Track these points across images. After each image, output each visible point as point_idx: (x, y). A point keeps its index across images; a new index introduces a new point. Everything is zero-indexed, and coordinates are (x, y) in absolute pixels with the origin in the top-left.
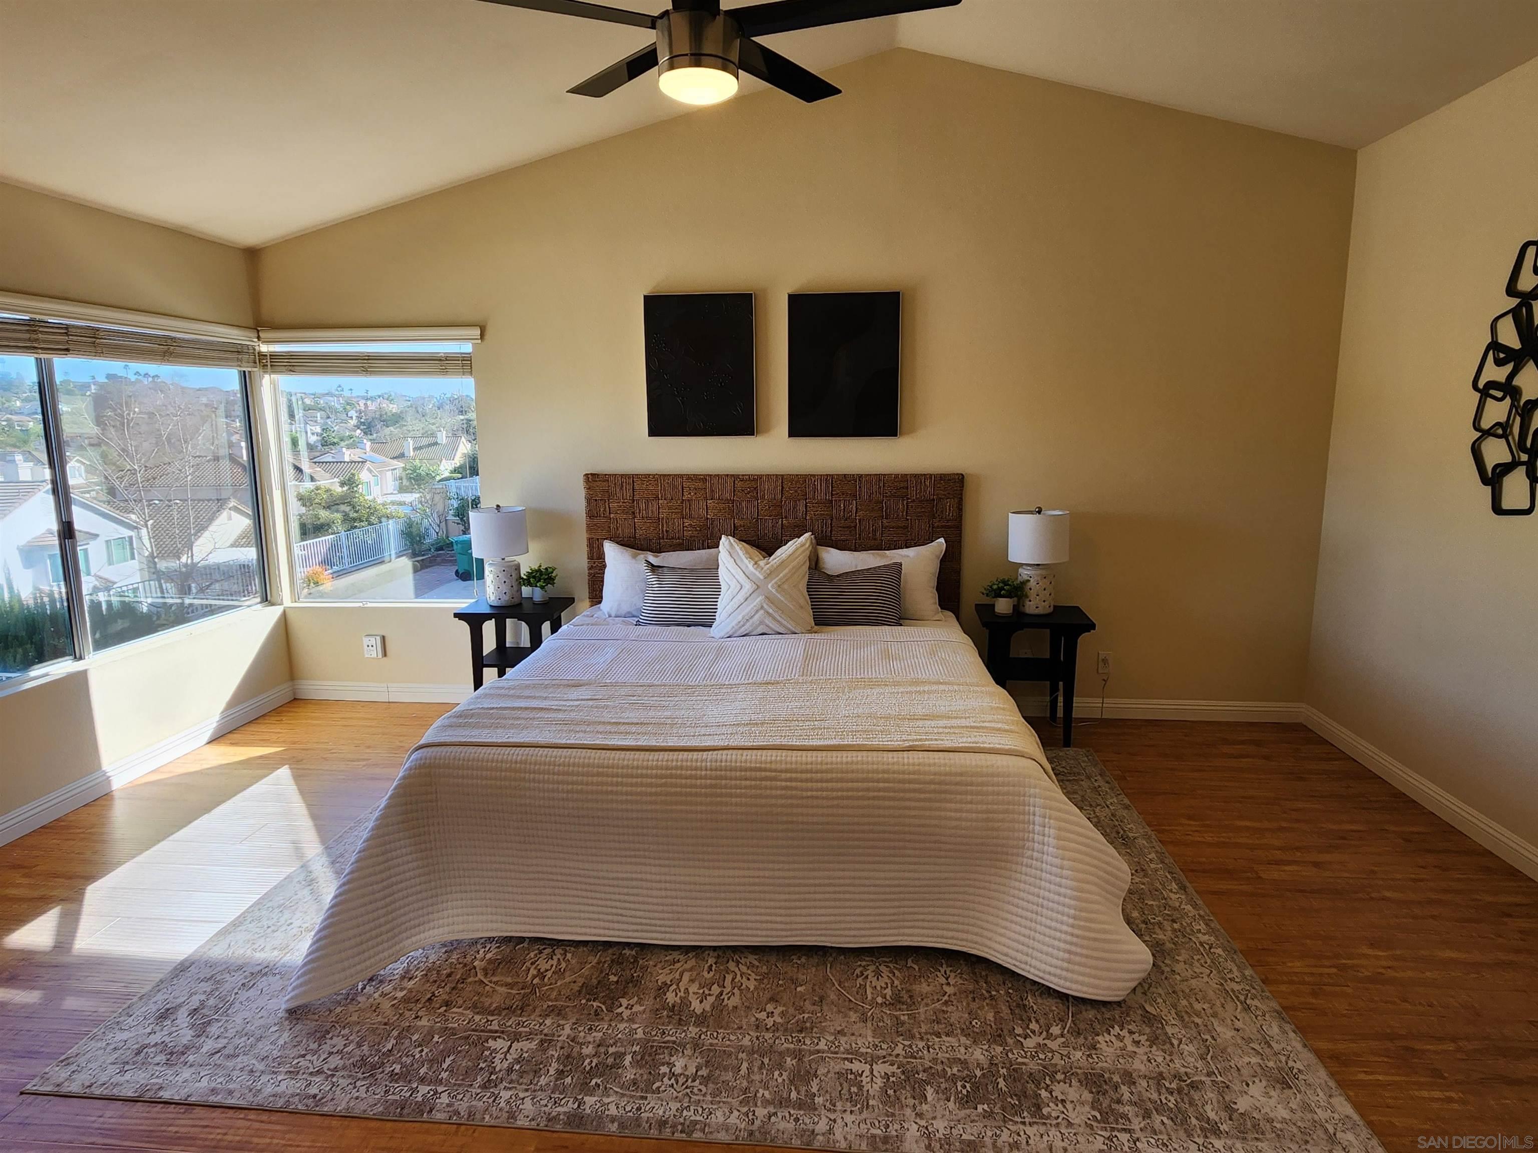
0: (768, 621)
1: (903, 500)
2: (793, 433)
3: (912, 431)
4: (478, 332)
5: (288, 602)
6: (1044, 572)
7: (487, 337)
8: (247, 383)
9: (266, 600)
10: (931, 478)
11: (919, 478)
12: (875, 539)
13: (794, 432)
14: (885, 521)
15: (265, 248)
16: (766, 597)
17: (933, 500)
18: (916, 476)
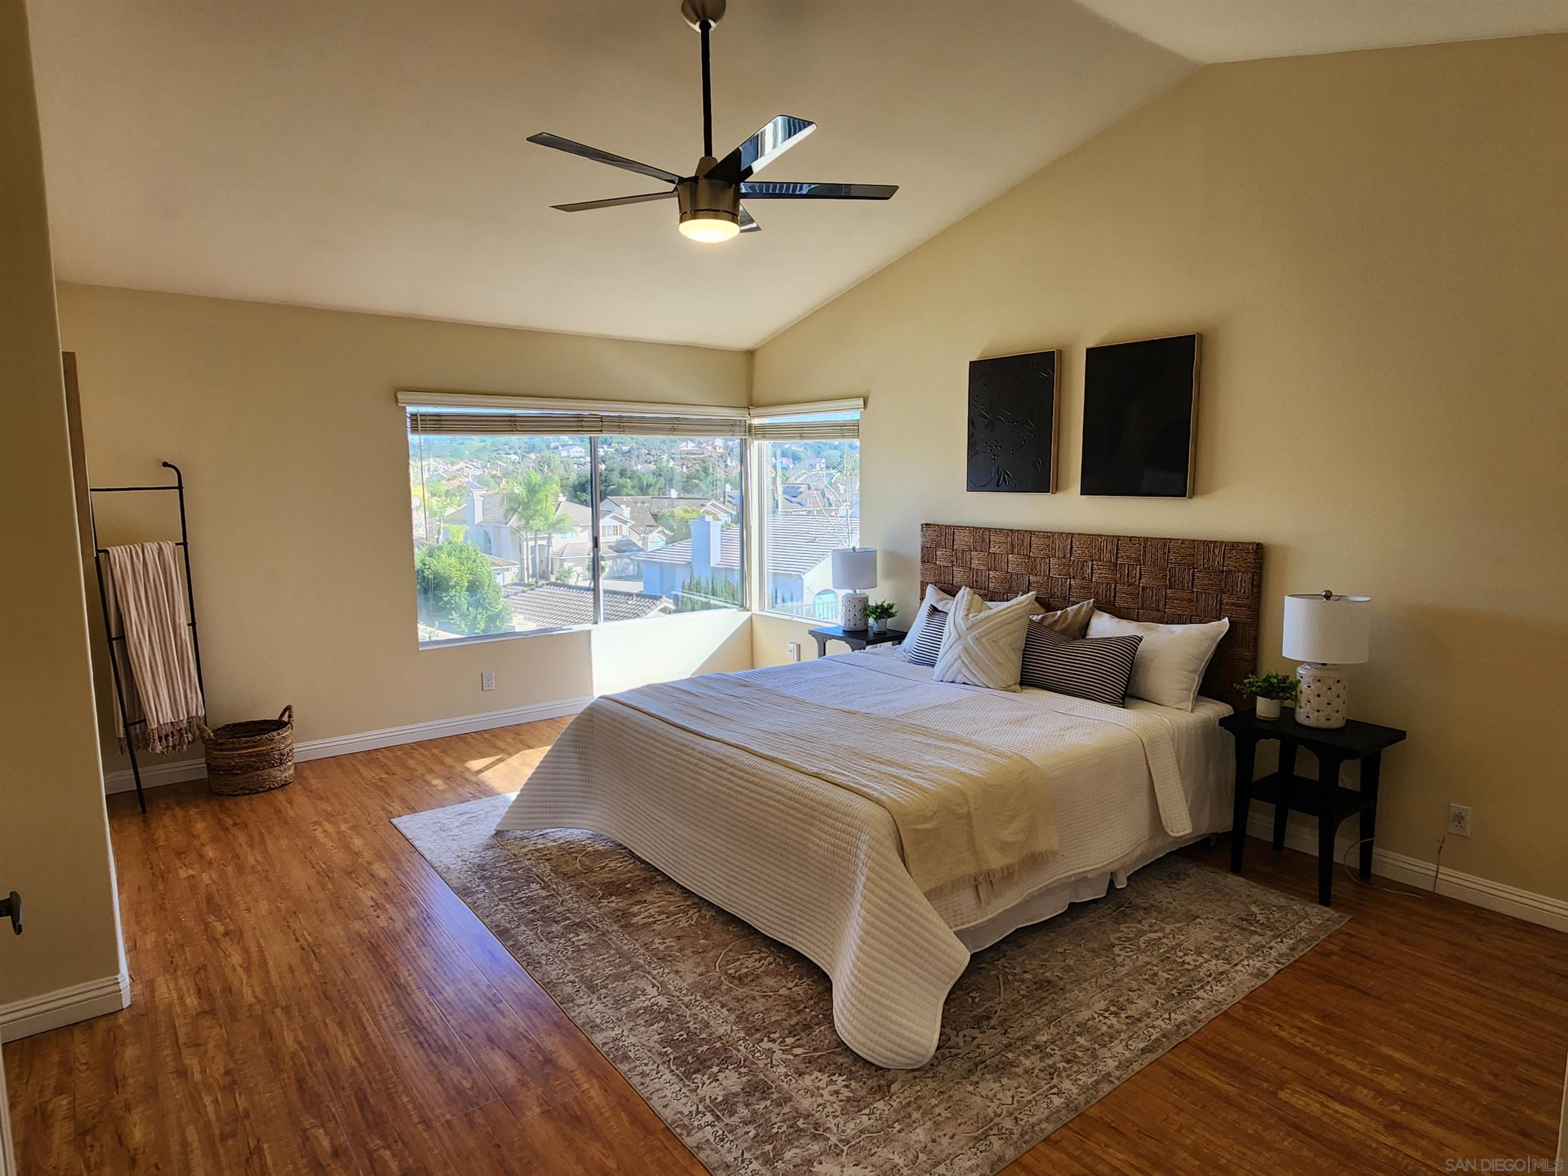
0: (965, 671)
1: (1189, 569)
2: (1084, 492)
3: (1209, 491)
4: (861, 402)
5: (755, 609)
6: (1318, 673)
7: (869, 406)
8: (743, 445)
9: (743, 607)
10: (1221, 546)
11: (1208, 545)
12: (1158, 611)
13: (1086, 490)
14: (1169, 591)
15: (757, 349)
16: (964, 648)
17: (1223, 571)
18: (1204, 542)
